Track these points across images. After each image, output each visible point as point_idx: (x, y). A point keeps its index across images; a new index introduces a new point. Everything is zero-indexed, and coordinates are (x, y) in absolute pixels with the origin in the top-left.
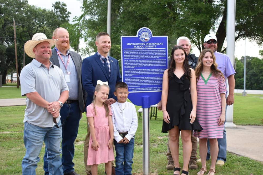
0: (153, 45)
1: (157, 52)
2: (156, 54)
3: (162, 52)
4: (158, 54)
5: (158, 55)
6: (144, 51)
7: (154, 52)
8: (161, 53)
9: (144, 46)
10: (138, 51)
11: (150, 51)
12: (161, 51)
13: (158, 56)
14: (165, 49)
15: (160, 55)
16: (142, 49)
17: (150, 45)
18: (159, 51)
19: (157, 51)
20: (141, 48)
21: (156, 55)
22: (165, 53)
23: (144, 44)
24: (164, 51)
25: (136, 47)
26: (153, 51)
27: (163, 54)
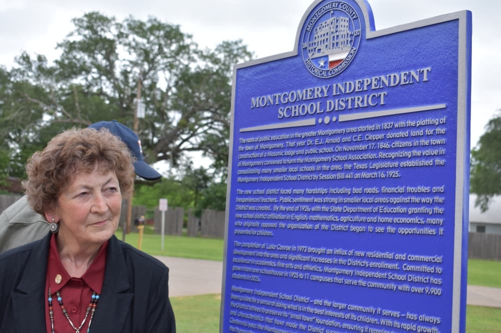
0: (369, 90)
1: (390, 135)
2: (386, 145)
3: (420, 132)
4: (396, 149)
5: (393, 155)
6: (320, 132)
7: (371, 137)
8: (416, 143)
9: (323, 105)
10: (292, 135)
11: (353, 129)
12: (415, 127)
13: (396, 164)
14: (443, 106)
15: (405, 158)
16: (311, 121)
17: (354, 93)
18: (402, 123)
19: (393, 129)
20: (307, 116)
21: (382, 155)
22: (440, 135)
23: (322, 92)
24: (436, 121)
25: (289, 111)
26: (369, 127)
27: (430, 146)
